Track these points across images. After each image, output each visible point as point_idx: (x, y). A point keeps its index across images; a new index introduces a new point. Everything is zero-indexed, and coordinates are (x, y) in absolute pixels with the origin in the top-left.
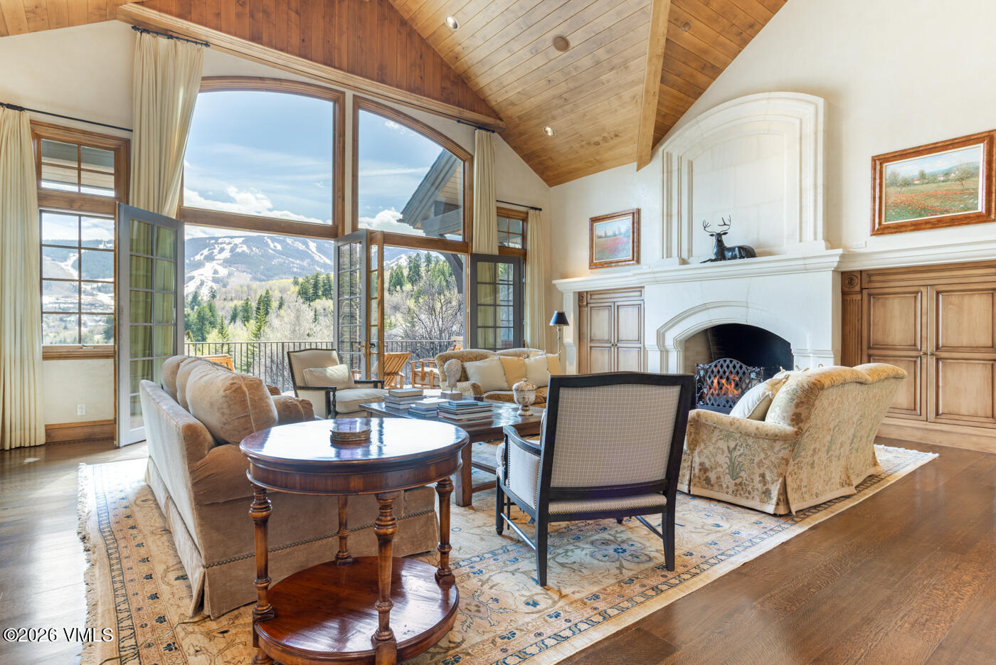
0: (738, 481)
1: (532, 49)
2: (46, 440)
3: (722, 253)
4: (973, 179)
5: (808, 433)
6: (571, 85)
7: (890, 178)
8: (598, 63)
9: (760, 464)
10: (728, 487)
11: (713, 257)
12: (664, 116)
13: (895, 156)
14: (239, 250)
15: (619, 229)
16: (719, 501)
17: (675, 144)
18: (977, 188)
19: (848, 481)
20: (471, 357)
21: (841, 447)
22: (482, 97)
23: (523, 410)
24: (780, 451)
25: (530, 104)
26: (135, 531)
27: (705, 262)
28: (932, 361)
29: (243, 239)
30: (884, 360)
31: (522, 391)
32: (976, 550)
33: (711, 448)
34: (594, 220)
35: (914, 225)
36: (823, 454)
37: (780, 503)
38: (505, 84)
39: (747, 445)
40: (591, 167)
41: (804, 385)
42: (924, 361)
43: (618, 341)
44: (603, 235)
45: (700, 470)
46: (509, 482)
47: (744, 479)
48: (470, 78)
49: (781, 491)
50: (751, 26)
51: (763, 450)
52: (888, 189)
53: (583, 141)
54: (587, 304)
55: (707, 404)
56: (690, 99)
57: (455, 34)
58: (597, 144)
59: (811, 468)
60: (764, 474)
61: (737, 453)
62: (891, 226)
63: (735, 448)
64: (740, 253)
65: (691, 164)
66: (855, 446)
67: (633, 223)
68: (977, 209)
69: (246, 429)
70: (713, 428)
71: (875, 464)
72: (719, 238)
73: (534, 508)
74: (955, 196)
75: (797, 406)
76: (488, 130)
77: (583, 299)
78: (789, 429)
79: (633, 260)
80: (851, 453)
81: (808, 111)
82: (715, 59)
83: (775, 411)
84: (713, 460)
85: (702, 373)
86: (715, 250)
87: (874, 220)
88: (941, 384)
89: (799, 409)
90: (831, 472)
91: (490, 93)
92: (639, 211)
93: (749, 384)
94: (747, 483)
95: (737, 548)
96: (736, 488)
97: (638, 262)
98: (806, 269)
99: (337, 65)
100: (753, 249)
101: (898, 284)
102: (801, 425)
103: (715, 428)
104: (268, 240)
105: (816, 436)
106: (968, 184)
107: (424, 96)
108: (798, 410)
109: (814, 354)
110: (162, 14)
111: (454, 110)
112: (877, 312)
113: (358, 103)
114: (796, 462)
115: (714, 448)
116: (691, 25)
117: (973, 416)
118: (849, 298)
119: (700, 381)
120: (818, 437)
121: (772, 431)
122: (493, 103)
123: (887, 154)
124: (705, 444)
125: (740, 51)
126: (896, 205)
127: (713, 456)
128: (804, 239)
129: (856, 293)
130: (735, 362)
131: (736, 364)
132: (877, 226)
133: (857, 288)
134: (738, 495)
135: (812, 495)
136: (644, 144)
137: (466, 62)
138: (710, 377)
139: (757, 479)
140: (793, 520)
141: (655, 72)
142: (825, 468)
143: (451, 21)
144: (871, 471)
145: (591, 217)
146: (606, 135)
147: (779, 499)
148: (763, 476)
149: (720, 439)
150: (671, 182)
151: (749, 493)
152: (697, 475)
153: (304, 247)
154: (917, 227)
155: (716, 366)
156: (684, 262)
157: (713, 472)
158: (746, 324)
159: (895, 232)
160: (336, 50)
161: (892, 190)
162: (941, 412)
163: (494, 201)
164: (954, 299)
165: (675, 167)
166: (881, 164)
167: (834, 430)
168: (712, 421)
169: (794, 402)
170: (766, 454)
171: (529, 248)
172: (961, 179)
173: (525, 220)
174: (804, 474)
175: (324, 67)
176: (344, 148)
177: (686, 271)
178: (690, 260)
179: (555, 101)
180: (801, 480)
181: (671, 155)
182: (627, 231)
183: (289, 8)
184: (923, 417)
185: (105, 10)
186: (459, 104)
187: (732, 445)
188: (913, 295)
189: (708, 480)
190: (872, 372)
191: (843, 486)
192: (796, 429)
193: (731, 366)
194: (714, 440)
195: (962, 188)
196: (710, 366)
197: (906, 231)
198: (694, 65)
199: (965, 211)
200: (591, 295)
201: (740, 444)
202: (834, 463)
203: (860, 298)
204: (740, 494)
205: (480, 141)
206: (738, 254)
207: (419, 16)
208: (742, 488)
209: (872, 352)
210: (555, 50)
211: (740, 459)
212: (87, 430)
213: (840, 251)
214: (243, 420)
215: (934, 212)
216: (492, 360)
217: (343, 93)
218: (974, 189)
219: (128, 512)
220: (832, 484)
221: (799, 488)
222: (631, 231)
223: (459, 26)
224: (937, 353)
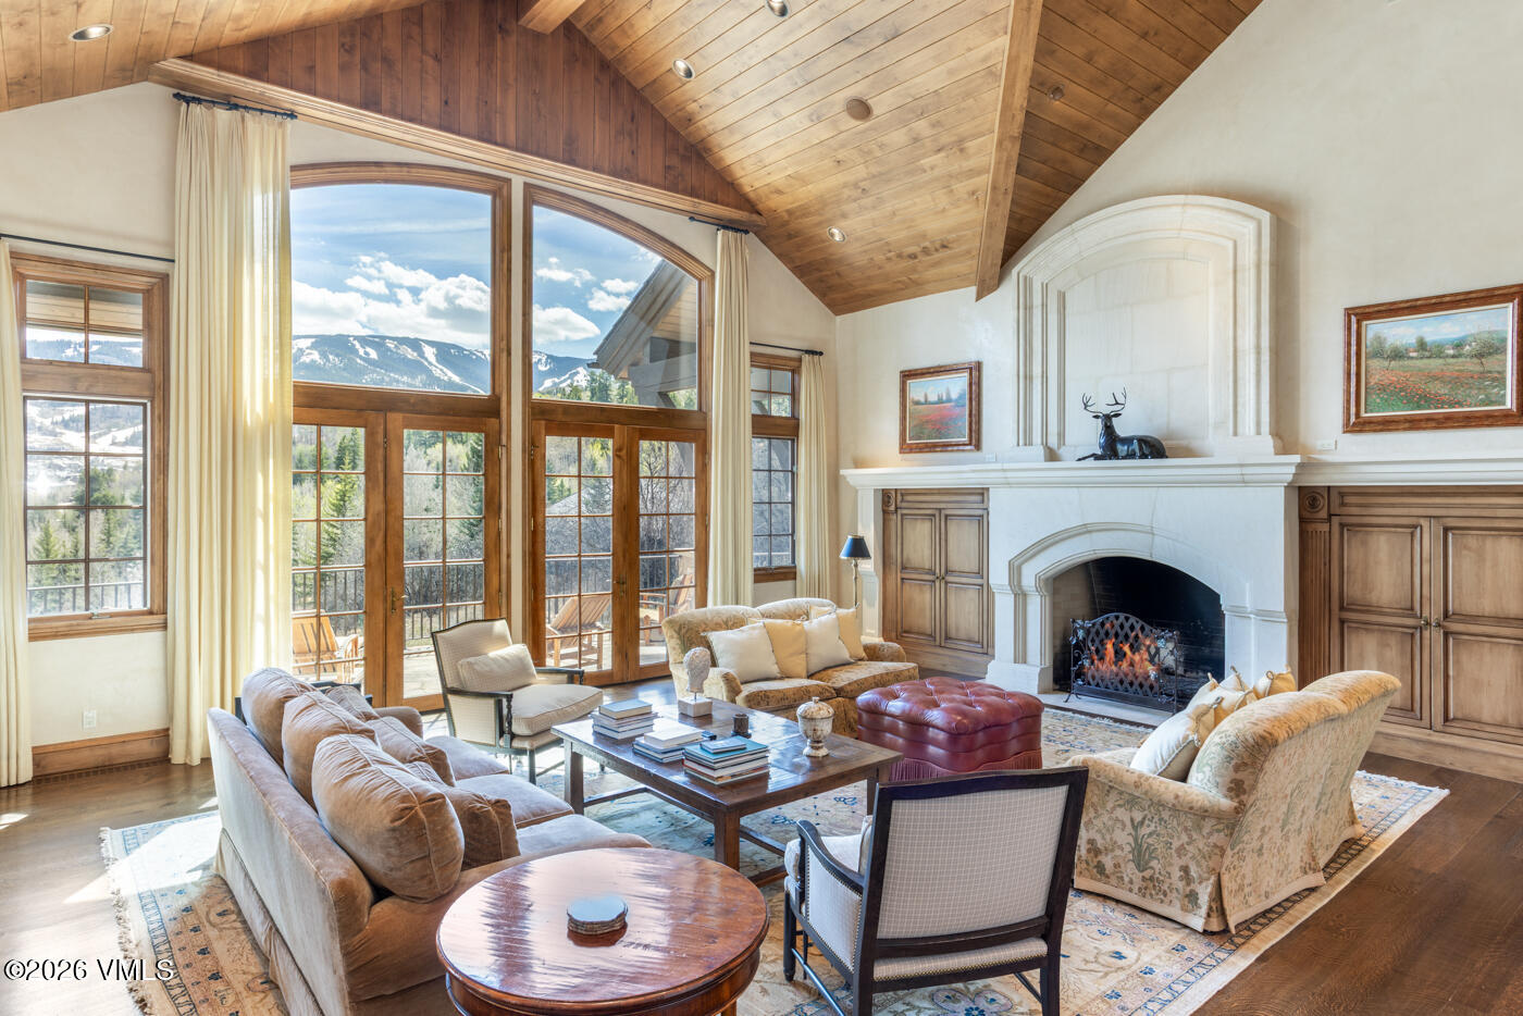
0: (1147, 874)
1: (812, 114)
2: (34, 771)
3: (1112, 446)
4: (1498, 357)
5: (1253, 809)
6: (874, 169)
7: (1372, 344)
8: (916, 140)
9: (1181, 851)
10: (1131, 882)
11: (1099, 452)
12: (1021, 220)
13: (1379, 311)
14: (306, 359)
15: (948, 394)
16: (1118, 901)
17: (1038, 262)
18: (1505, 371)
19: (1313, 863)
20: (719, 621)
21: (1302, 816)
22: (729, 179)
23: (812, 747)
24: (1210, 834)
25: (804, 194)
26: (218, 986)
27: (1084, 458)
28: (1438, 635)
29: (313, 340)
30: (1366, 630)
31: (812, 719)
32: (1504, 1003)
33: (1105, 818)
34: (907, 375)
35: (1410, 422)
36: (1276, 833)
37: (1212, 914)
38: (767, 162)
39: (1161, 819)
40: (902, 289)
41: (1248, 737)
42: (1426, 634)
43: (947, 572)
44: (923, 400)
45: (1089, 851)
46: (807, 908)
47: (1157, 871)
48: (710, 150)
49: (1214, 896)
50: (1157, 88)
51: (1186, 829)
52: (1369, 362)
53: (890, 251)
54: (897, 508)
55: (1089, 684)
56: (1061, 195)
57: (688, 86)
58: (913, 256)
59: (1258, 855)
60: (1187, 867)
61: (1145, 831)
62: (1375, 420)
63: (1142, 823)
64: (1141, 449)
65: (1062, 297)
66: (1323, 807)
67: (970, 385)
68: (1504, 404)
69: (423, 877)
70: (1107, 788)
71: (1353, 822)
72: (1107, 421)
73: (851, 968)
74: (1471, 381)
75: (1237, 768)
76: (737, 230)
77: (890, 502)
78: (1226, 803)
79: (970, 444)
80: (1318, 819)
81: (1247, 230)
82: (1100, 137)
83: (1204, 772)
84: (1108, 837)
85: (1081, 634)
86: (1102, 441)
87: (1348, 409)
88: (1451, 673)
89: (1240, 773)
90: (1288, 855)
91: (743, 173)
92: (979, 365)
93: (1155, 655)
94: (1161, 878)
95: (1150, 1005)
96: (1145, 884)
97: (978, 447)
98: (1244, 482)
99: (499, 141)
100: (1160, 442)
101: (1385, 512)
102: (1244, 797)
103: (1111, 787)
104: (356, 343)
105: (1265, 810)
106: (1490, 363)
107: (638, 182)
108: (1239, 776)
109: (1257, 615)
110: (222, 74)
111: (685, 202)
112: (1354, 553)
113: (533, 195)
114: (1236, 851)
115: (1110, 819)
116: (1065, 91)
117: (1501, 726)
118: (1310, 527)
119: (1077, 646)
120: (1269, 811)
121: (1199, 804)
122: (748, 189)
123: (1369, 307)
124: (1096, 811)
125: (1139, 125)
126: (1383, 388)
127: (1108, 830)
128: (1240, 430)
129: (1322, 521)
130: (1133, 620)
131: (1135, 623)
132: (1353, 419)
133: (1323, 514)
134: (1148, 895)
135: (1259, 896)
136: (989, 262)
137: (705, 127)
138: (1093, 641)
139: (1177, 874)
140: (1232, 942)
141: (1008, 162)
142: (1279, 852)
143: (681, 65)
144: (1348, 833)
145: (902, 369)
146: (927, 244)
147: (1210, 908)
148: (1185, 869)
149: (1119, 805)
150: (1031, 323)
151: (1165, 895)
152: (1084, 858)
153: (415, 354)
154: (1414, 424)
155: (1103, 624)
156: (1052, 456)
157: (1109, 857)
158: (1150, 559)
159: (1381, 430)
160: (498, 115)
161: (1375, 364)
162: (1451, 716)
163: (747, 344)
164: (1472, 541)
165: (1037, 300)
166: (1359, 322)
167: (1292, 795)
168: (1106, 777)
169: (1233, 762)
170: (1190, 837)
171: (802, 417)
172: (1480, 355)
173: (796, 371)
174: (1247, 868)
175: (479, 143)
176: (509, 270)
177: (1055, 471)
178: (1062, 452)
179: (847, 192)
180: (1244, 876)
181: (1031, 280)
182: (961, 397)
183: (424, 51)
184: (1426, 722)
185: (132, 70)
186: (693, 193)
187: (1138, 816)
188: (1410, 530)
189: (1100, 868)
190: (1348, 694)
191: (1306, 873)
192: (1235, 804)
193: (1127, 625)
194: (1110, 805)
195: (1482, 369)
196: (1094, 625)
197: (1397, 430)
198: (1068, 146)
199: (1487, 405)
200: (902, 495)
201: (1149, 816)
202: (1291, 840)
203: (1327, 529)
204: (1151, 895)
205: (726, 248)
206: (1137, 451)
207: (630, 56)
208: (1154, 886)
209: (1347, 615)
210: (848, 118)
211: (1150, 841)
212: (99, 752)
213: (1297, 459)
214: (419, 865)
215: (1441, 403)
216: (753, 628)
217: (508, 181)
218: (1499, 372)
219: (191, 920)
220: (1290, 872)
221: (1241, 888)
222: (967, 396)
223: (694, 75)
224: (1445, 624)
